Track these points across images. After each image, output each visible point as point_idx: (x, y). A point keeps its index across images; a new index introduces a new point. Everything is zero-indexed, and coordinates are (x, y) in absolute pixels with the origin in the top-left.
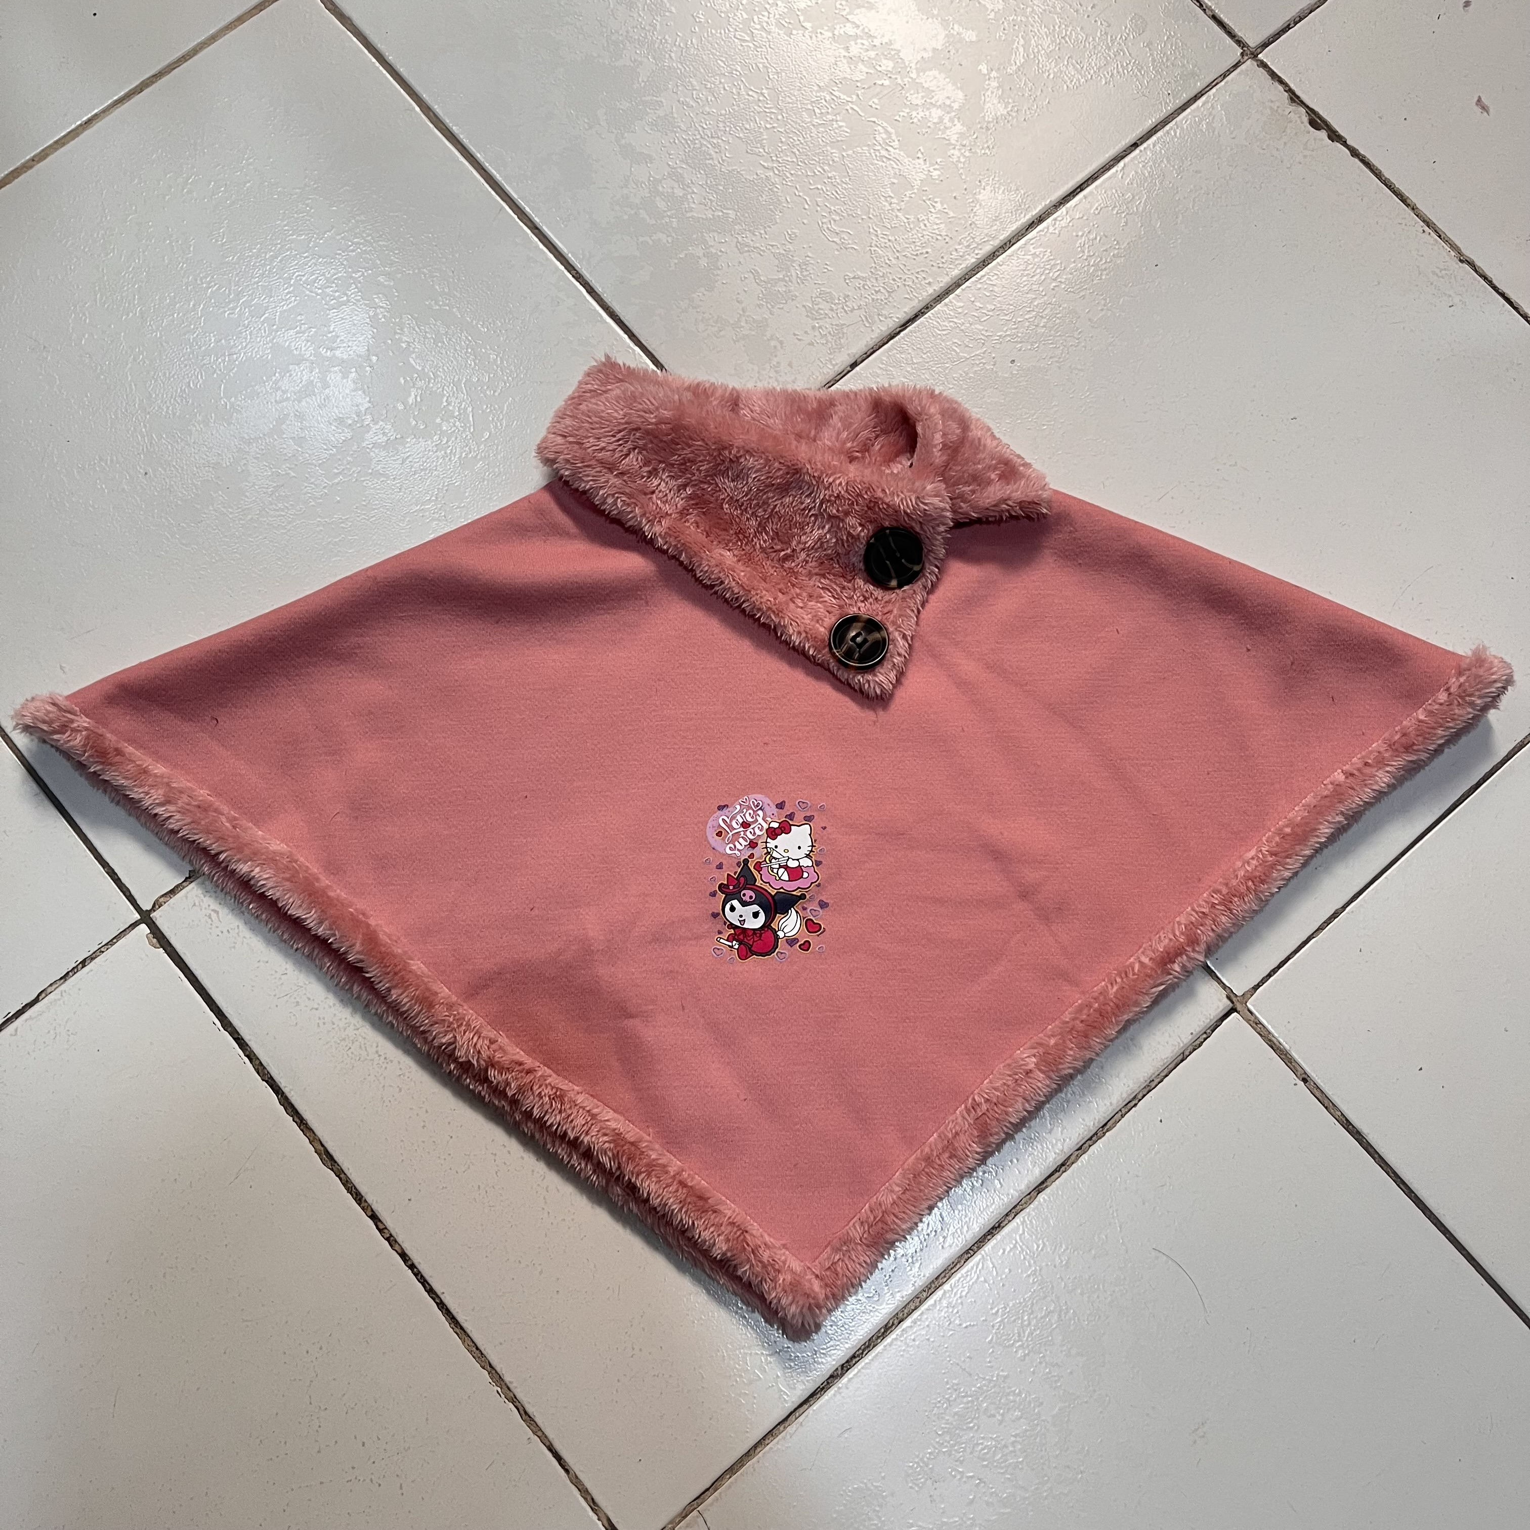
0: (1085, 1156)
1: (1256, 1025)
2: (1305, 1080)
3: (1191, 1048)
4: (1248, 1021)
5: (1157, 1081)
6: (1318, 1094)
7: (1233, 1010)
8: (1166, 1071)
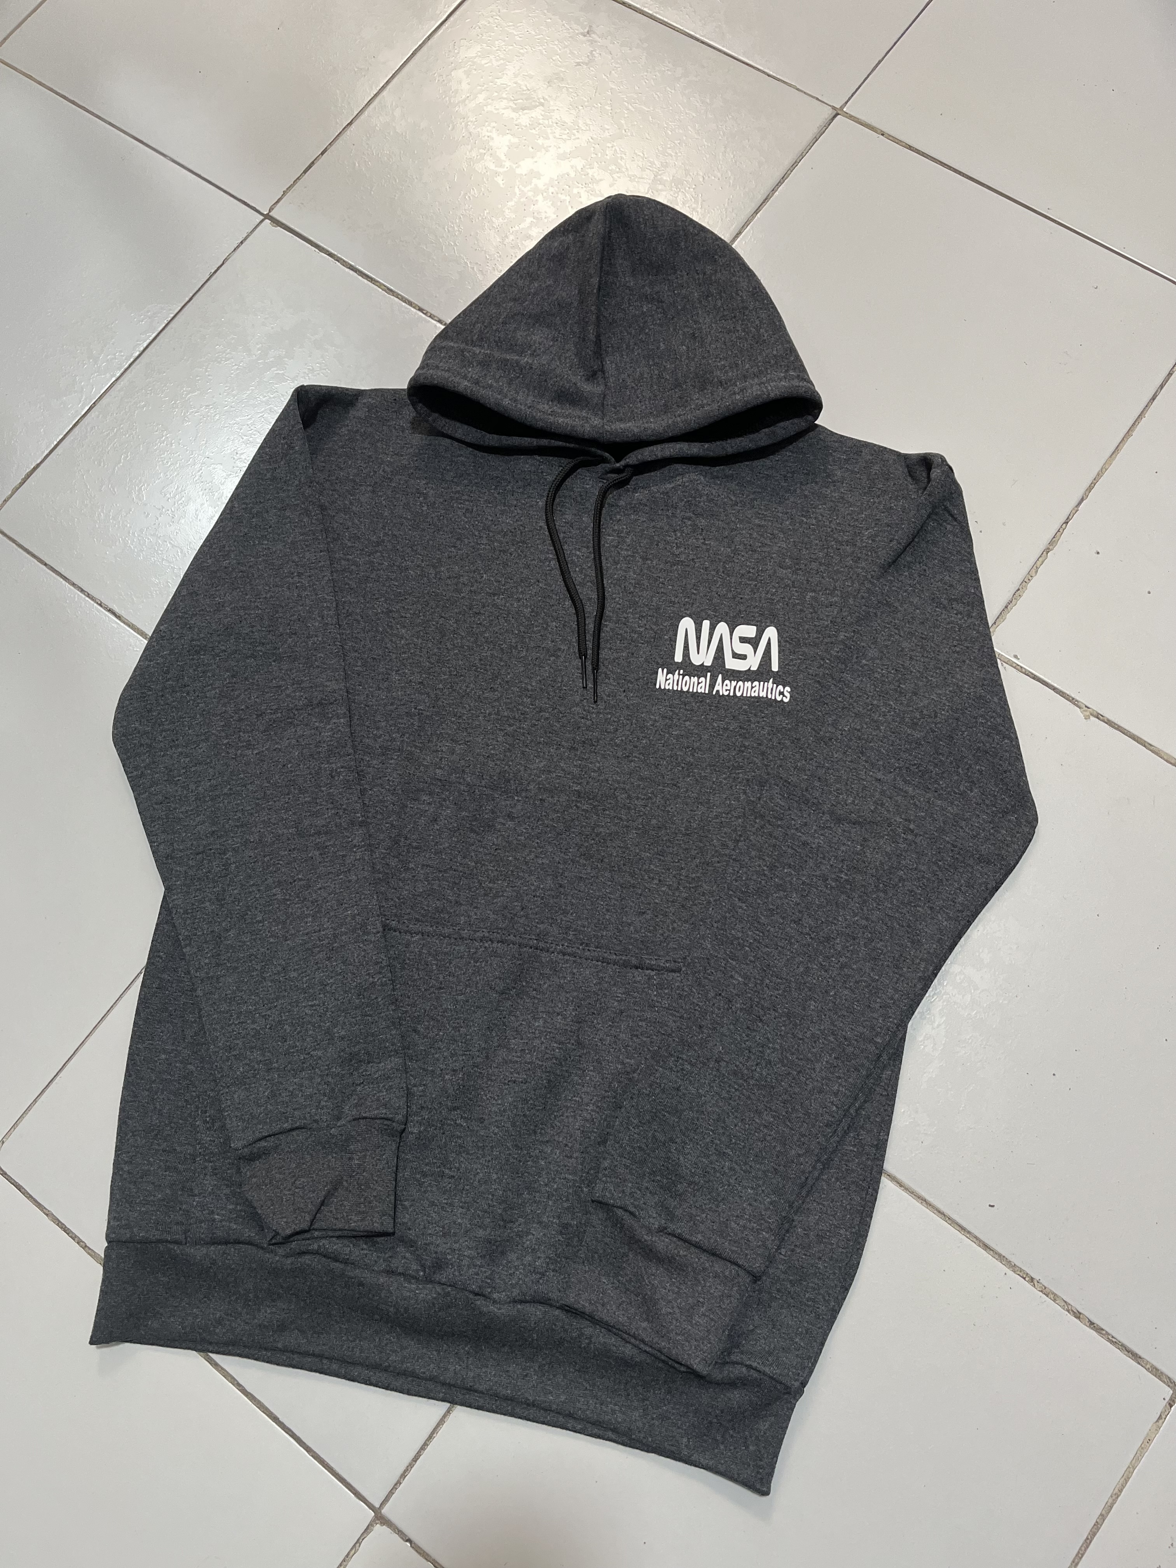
0: (777, 193)
1: (851, 117)
2: (883, 135)
3: (819, 134)
4: (846, 117)
5: (805, 152)
6: (891, 138)
7: (837, 114)
8: (809, 147)
